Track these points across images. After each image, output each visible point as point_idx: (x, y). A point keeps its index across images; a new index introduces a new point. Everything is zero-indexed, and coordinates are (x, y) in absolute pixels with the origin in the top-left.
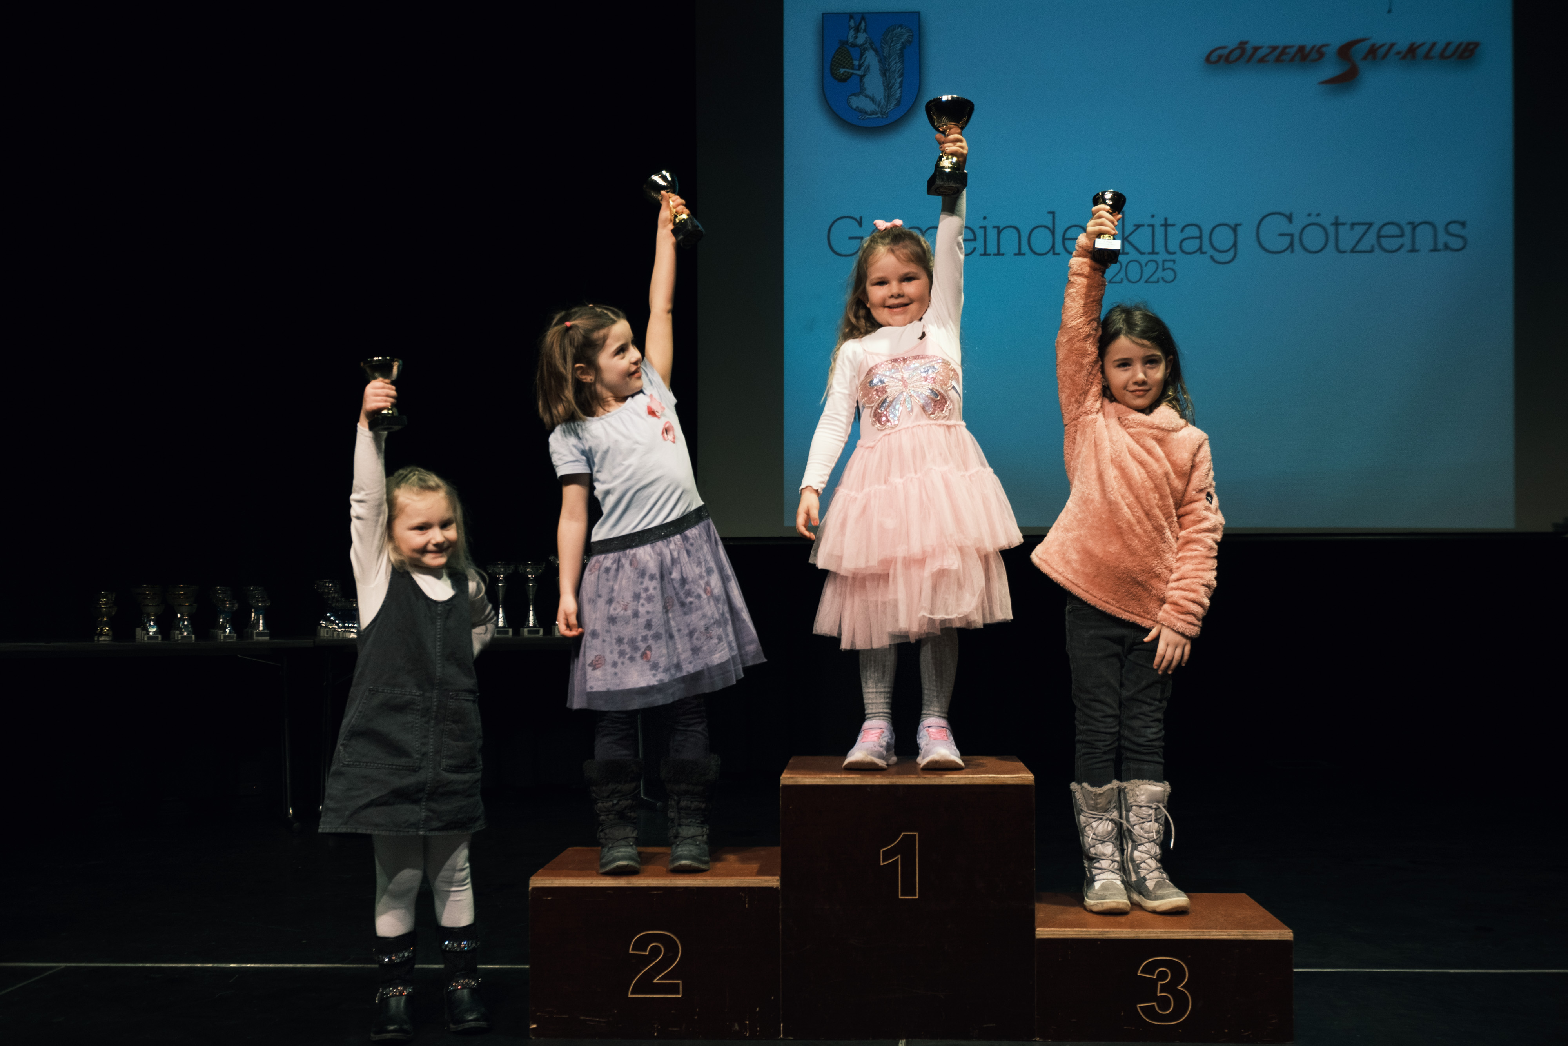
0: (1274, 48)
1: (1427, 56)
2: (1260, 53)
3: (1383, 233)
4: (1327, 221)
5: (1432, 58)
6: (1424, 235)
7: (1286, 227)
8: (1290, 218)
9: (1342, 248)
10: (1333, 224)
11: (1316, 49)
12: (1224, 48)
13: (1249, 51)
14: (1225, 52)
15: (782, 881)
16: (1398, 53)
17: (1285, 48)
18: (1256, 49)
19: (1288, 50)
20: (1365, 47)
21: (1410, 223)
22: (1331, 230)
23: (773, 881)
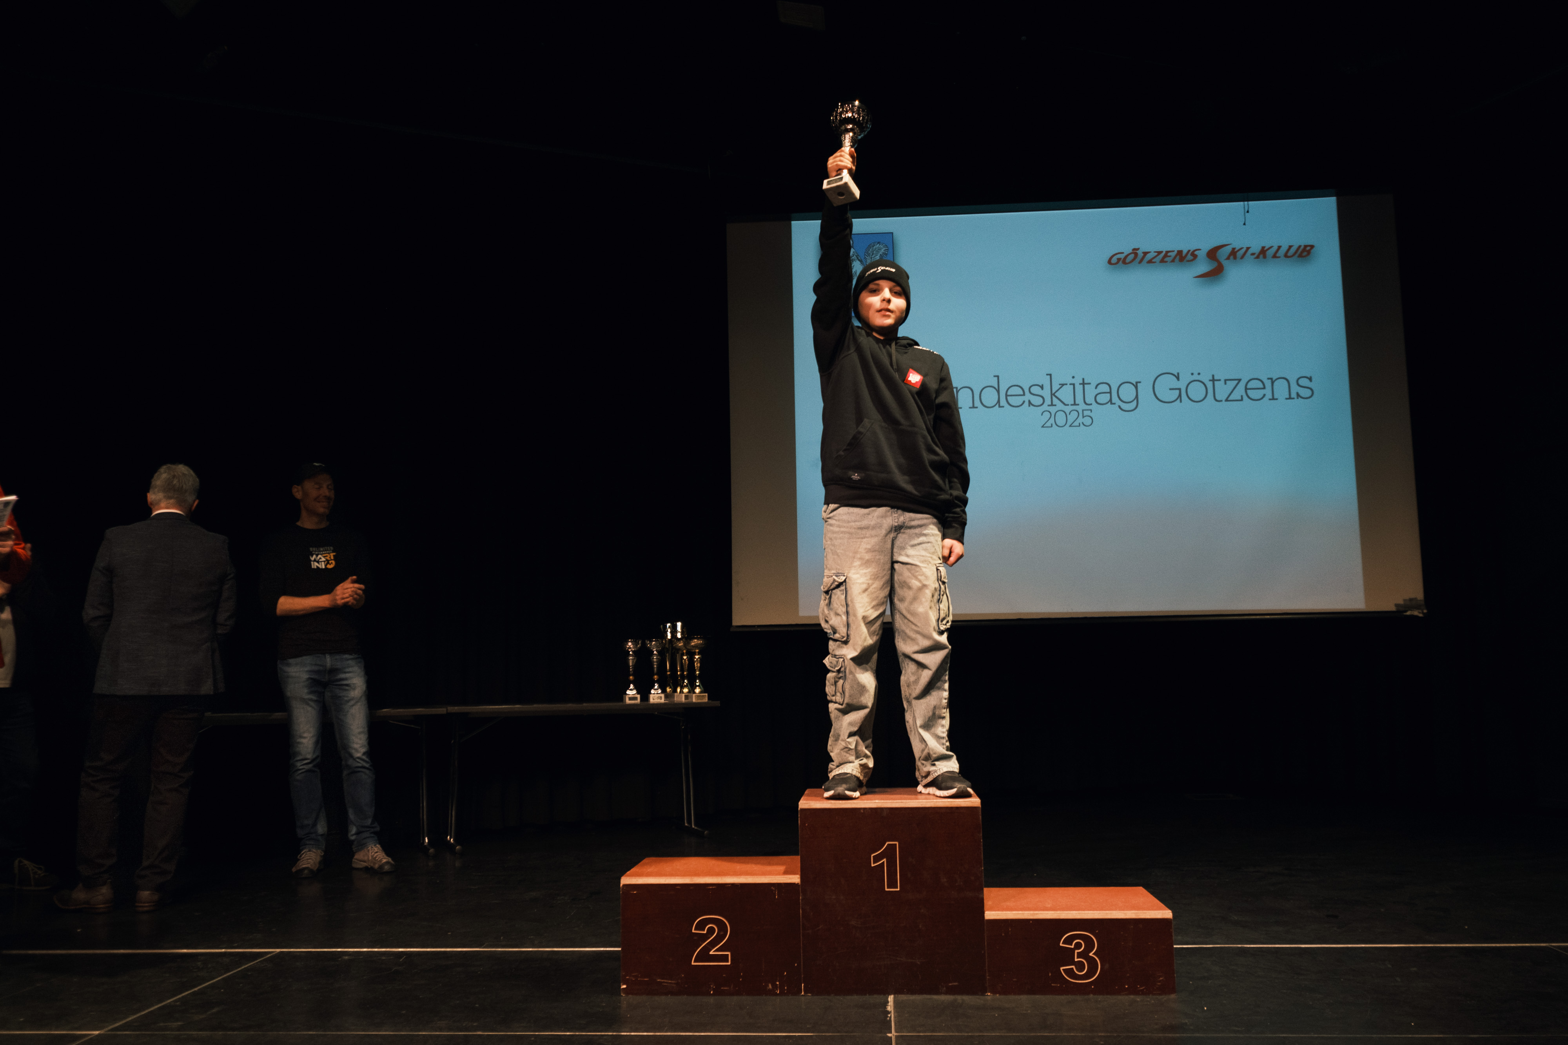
0: (1159, 253)
1: (1275, 256)
2: (1149, 257)
3: (1248, 387)
4: (1206, 378)
5: (1280, 257)
6: (1281, 388)
7: (1174, 383)
8: (1178, 378)
9: (1218, 398)
10: (1210, 380)
11: (1191, 252)
12: (1123, 253)
13: (1140, 255)
14: (1122, 256)
15: (802, 879)
16: (1253, 254)
17: (1167, 252)
18: (1145, 253)
19: (1169, 254)
20: (1228, 250)
21: (1268, 379)
22: (1210, 385)
23: (796, 879)
